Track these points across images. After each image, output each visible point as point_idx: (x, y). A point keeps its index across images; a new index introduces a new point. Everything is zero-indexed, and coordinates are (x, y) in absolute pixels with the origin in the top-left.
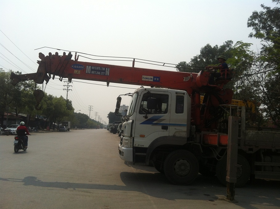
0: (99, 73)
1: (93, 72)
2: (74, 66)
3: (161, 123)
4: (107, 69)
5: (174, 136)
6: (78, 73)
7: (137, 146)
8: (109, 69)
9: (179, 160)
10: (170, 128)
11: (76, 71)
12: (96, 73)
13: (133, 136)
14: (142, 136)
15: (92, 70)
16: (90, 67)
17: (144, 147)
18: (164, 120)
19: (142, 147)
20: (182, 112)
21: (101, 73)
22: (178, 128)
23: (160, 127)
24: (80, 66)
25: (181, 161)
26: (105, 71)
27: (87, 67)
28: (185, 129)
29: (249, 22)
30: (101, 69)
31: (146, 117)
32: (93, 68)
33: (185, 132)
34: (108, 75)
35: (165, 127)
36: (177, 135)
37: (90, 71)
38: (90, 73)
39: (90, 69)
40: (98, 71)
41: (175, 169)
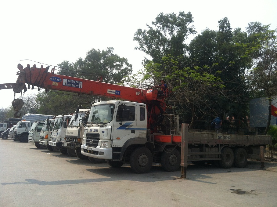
0: (74, 86)
1: (69, 85)
2: (52, 79)
3: (131, 128)
4: (80, 82)
5: (139, 137)
6: (56, 85)
7: (114, 146)
8: (82, 82)
9: (141, 155)
10: (136, 131)
11: (54, 83)
12: (72, 85)
13: (112, 139)
14: (118, 139)
15: (68, 83)
16: (66, 80)
17: (120, 147)
18: (133, 125)
19: (119, 147)
20: (143, 119)
21: (75, 86)
22: (141, 131)
23: (130, 131)
24: (58, 78)
25: (143, 155)
26: (78, 84)
27: (64, 80)
28: (145, 132)
29: (135, 36)
30: (75, 82)
31: (121, 124)
32: (69, 81)
33: (145, 134)
34: (81, 87)
35: (133, 131)
36: (141, 137)
37: (66, 83)
38: (66, 85)
39: (66, 82)
40: (73, 84)
41: (138, 162)
